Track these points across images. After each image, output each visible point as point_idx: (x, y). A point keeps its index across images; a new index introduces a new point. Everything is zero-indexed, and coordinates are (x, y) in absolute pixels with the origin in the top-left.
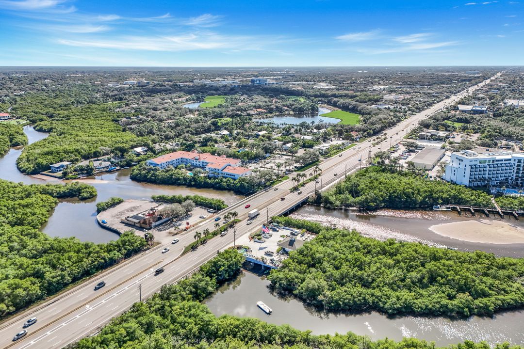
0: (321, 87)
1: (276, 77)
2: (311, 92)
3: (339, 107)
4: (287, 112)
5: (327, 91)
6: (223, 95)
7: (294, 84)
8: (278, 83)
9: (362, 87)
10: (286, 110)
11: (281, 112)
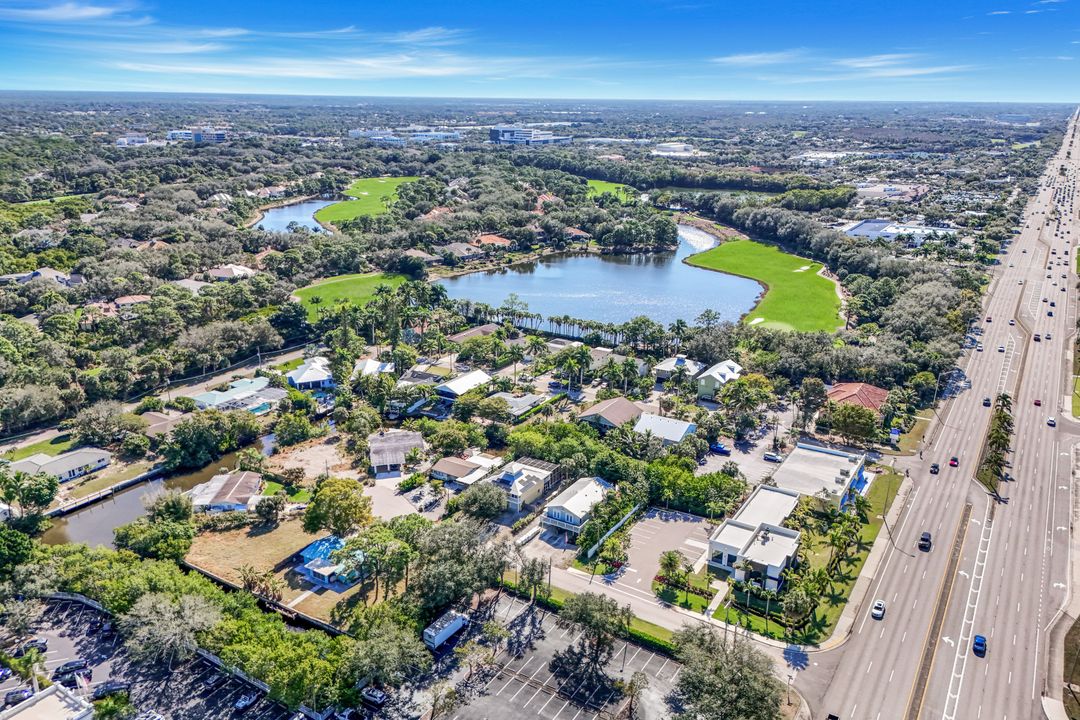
0: (672, 154)
1: (557, 124)
2: (647, 172)
3: (741, 227)
4: (577, 246)
5: (688, 165)
6: (405, 175)
7: (599, 144)
8: (558, 140)
9: (777, 155)
10: (577, 238)
11: (560, 247)
